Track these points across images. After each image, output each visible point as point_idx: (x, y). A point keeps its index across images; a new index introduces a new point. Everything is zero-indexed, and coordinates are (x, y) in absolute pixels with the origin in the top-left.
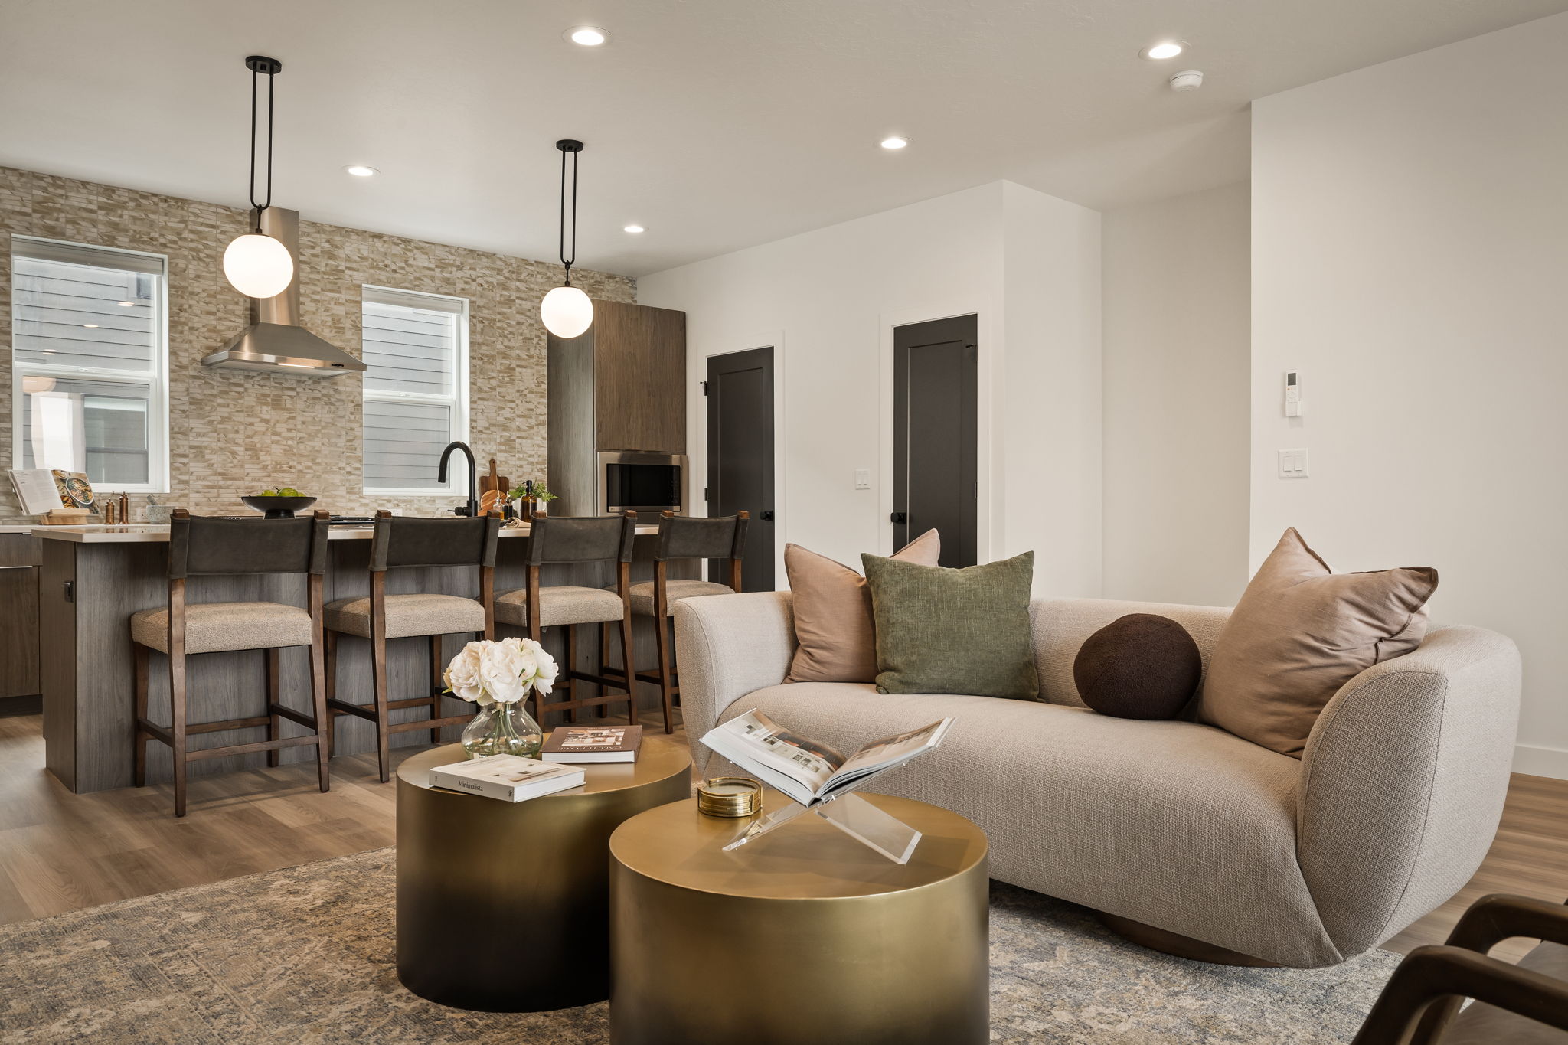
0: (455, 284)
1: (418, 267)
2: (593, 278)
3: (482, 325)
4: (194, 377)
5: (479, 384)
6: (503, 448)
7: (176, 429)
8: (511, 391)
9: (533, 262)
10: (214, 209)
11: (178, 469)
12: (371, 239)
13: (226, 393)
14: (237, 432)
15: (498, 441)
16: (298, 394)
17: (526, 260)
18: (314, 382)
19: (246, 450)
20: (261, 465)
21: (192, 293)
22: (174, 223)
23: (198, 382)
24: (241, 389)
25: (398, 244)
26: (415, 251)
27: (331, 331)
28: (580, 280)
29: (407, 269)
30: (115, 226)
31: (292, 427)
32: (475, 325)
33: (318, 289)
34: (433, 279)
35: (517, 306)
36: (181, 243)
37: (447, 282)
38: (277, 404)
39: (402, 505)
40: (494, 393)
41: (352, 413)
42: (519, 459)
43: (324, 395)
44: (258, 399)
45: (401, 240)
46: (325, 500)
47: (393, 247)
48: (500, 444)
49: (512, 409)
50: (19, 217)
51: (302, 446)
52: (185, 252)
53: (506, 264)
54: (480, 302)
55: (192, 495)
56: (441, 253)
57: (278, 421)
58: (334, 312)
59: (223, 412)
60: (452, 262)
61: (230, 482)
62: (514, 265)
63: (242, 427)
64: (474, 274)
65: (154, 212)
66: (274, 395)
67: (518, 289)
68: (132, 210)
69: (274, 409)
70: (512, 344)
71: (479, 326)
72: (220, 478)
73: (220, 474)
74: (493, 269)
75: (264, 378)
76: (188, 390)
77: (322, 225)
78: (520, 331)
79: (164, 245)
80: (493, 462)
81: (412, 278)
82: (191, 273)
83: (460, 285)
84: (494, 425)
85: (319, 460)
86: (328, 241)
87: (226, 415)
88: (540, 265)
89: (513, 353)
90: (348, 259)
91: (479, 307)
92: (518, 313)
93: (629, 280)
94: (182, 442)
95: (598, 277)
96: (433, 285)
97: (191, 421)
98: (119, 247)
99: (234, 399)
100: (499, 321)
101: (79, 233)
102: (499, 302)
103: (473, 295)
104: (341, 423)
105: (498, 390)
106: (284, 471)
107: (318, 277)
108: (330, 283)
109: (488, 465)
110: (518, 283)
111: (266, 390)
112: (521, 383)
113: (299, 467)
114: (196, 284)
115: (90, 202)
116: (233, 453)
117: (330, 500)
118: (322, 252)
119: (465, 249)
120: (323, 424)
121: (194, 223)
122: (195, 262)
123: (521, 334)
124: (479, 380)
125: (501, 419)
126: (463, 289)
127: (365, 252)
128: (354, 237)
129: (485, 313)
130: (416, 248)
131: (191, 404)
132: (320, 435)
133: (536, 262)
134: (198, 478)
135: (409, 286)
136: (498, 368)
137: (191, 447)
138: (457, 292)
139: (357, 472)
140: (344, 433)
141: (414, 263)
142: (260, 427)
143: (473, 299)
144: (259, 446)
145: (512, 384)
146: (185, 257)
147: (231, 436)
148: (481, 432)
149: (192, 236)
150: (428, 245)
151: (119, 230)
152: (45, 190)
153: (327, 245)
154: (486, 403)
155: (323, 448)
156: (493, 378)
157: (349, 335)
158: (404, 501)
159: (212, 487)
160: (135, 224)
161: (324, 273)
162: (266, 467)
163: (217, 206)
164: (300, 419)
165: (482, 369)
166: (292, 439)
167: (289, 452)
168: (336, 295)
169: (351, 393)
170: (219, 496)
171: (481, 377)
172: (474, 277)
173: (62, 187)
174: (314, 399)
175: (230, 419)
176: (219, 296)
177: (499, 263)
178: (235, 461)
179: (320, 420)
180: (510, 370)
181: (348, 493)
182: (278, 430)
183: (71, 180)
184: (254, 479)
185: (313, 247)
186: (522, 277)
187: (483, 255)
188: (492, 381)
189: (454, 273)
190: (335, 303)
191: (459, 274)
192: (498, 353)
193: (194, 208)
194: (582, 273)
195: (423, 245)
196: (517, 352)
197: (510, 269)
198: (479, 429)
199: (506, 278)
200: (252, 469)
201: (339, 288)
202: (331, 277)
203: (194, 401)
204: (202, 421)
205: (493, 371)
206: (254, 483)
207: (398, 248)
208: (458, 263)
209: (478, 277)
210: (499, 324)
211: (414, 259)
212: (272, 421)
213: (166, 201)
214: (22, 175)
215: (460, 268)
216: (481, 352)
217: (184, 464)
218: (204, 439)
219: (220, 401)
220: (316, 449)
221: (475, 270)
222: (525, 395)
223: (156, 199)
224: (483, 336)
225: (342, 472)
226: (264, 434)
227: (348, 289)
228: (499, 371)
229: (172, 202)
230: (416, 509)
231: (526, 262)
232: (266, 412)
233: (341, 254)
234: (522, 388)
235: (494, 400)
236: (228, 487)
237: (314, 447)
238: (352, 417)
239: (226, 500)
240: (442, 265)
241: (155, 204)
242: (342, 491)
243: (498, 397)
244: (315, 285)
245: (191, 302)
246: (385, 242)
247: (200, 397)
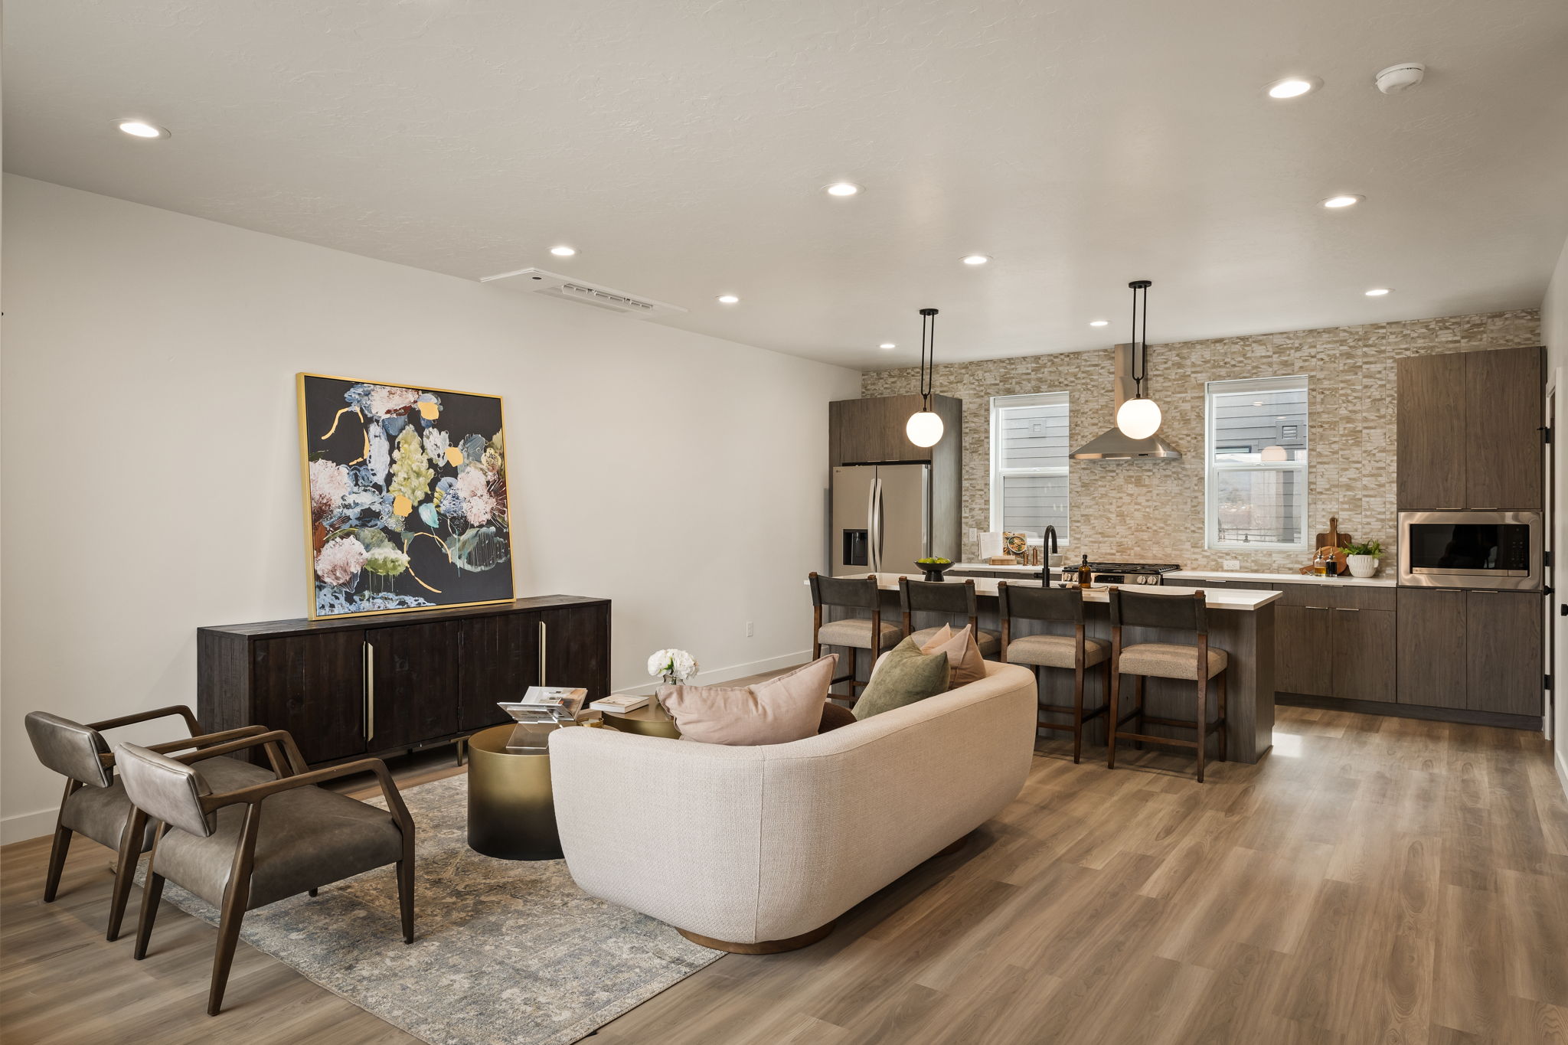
0: (1293, 364)
1: (1255, 357)
2: (1468, 322)
3: (1322, 396)
4: (1084, 469)
5: (1318, 450)
6: (1346, 506)
7: (1073, 504)
8: (1356, 453)
9: (1385, 324)
10: (1097, 354)
11: (1074, 530)
12: (1213, 345)
13: (1104, 477)
14: (1111, 504)
15: (1341, 500)
16: (1154, 473)
17: (1376, 324)
18: (1167, 464)
19: (1117, 516)
20: (1127, 527)
21: (1083, 413)
22: (1073, 370)
23: (1088, 471)
24: (1114, 474)
25: (1237, 343)
26: (1254, 345)
27: (1179, 424)
28: (1449, 329)
29: (1245, 362)
30: (1040, 380)
31: (1149, 498)
32: (1315, 397)
33: (1170, 393)
34: (1270, 365)
35: (1364, 370)
36: (1077, 381)
37: (1285, 364)
38: (1138, 482)
39: (1240, 558)
40: (1336, 456)
41: (1196, 485)
42: (1366, 516)
43: (1174, 473)
44: (1126, 480)
45: (1240, 339)
46: (1174, 552)
47: (1233, 346)
48: (1343, 503)
49: (1357, 469)
50: (994, 387)
51: (1156, 512)
52: (1079, 387)
53: (1351, 333)
54: (1320, 375)
55: (1082, 547)
56: (1278, 340)
57: (1139, 495)
58: (1182, 408)
59: (1102, 490)
60: (1290, 346)
61: (1106, 539)
62: (1360, 333)
63: (1114, 501)
64: (1313, 351)
65: (1061, 365)
66: (1136, 476)
67: (1365, 355)
68: (1050, 367)
69: (1136, 486)
70: (1358, 407)
71: (1319, 397)
72: (1099, 536)
73: (1100, 533)
74: (1336, 342)
75: (1129, 465)
76: (1080, 478)
77: (1173, 344)
78: (1369, 394)
79: (1067, 385)
80: (1333, 521)
81: (1250, 368)
82: (1083, 400)
83: (1298, 364)
84: (1337, 486)
85: (1169, 522)
86: (1178, 355)
87: (1104, 493)
88: (1393, 326)
89: (1359, 416)
90: (1194, 365)
91: (1319, 379)
92: (1364, 377)
93: (1527, 313)
94: (1077, 512)
95: (1476, 320)
96: (1271, 369)
97: (1083, 498)
98: (1042, 392)
99: (1109, 481)
100: (1342, 389)
101: (1022, 389)
102: (1342, 371)
103: (1312, 370)
104: (1187, 493)
105: (1341, 453)
106: (1143, 531)
107: (1170, 384)
108: (1178, 387)
109: (1329, 523)
110: (1365, 349)
111: (1131, 473)
112: (1369, 444)
113: (1155, 528)
114: (1086, 406)
115: (1027, 369)
116: (1109, 519)
117: (1178, 552)
118: (1173, 364)
119: (1304, 331)
120: (1173, 495)
121: (1085, 366)
122: (1085, 392)
123: (1369, 397)
124: (1318, 446)
125: (1344, 480)
126: (1301, 367)
127: (1208, 356)
128: (1198, 347)
129: (1326, 384)
130: (1254, 342)
131: (1082, 487)
132: (1170, 504)
133: (1388, 323)
134: (1086, 536)
135: (1248, 375)
136: (1341, 433)
137: (1082, 516)
138: (1296, 371)
139: (1200, 531)
140: (1189, 500)
141: (1253, 355)
142: (1127, 499)
143: (1313, 374)
144: (1126, 513)
145: (1358, 446)
146: (1079, 390)
147: (1107, 507)
148: (1321, 493)
149: (1083, 375)
150: (1265, 337)
151: (1042, 382)
152: (1005, 368)
153: (1177, 358)
154: (1326, 466)
155: (1173, 513)
156: (1335, 442)
157: (1194, 424)
158: (1241, 555)
159: (1095, 542)
160: (1050, 376)
161: (1174, 380)
162: (1130, 528)
163: (1099, 351)
164: (1155, 492)
165: (1322, 436)
166: (1149, 507)
167: (1147, 517)
168: (1183, 395)
169: (1196, 469)
170: (1099, 548)
171: (1321, 443)
172: (1313, 354)
173: (1013, 364)
174: (1166, 476)
175: (1106, 495)
176: (1100, 412)
177: (1342, 334)
178: (1110, 524)
179: (1171, 492)
180: (1355, 434)
181: (1192, 547)
182: (1139, 501)
183: (1018, 358)
184: (1122, 537)
185: (1166, 363)
186: (1370, 342)
187: (1324, 332)
188: (1333, 446)
189: (1292, 355)
190: (1183, 402)
191: (1298, 354)
192: (1340, 419)
193: (1085, 356)
194: (1453, 320)
195: (1261, 338)
196: (1364, 414)
197: (1357, 337)
198: (1318, 490)
199: (1350, 347)
200: (1120, 529)
201: (1186, 389)
202: (1180, 382)
203: (1085, 485)
204: (1088, 498)
205: (1334, 436)
206: (1123, 540)
207: (1237, 346)
208: (1297, 345)
209: (1318, 353)
210: (1341, 392)
211: (1253, 352)
212: (1135, 495)
213: (1068, 356)
214: (995, 362)
215: (1298, 349)
216: (1320, 420)
217: (1078, 527)
218: (1090, 510)
219: (1100, 483)
220: (1168, 513)
221: (1315, 347)
222: (1374, 455)
223: (1062, 357)
224: (1323, 406)
225: (1188, 531)
226: (1129, 504)
227: (1194, 388)
228: (1342, 436)
229: (1072, 356)
230: (1253, 561)
231: (1377, 326)
232: (1131, 489)
233: (1188, 362)
234: (1369, 449)
235: (1335, 463)
236: (1105, 542)
237: (1165, 512)
238: (1196, 488)
239: (1103, 551)
240: (1280, 350)
241: (1062, 360)
242: (1188, 545)
243: (1340, 459)
244: (1167, 391)
245: (1083, 419)
246: (1225, 344)
247: (1087, 482)
